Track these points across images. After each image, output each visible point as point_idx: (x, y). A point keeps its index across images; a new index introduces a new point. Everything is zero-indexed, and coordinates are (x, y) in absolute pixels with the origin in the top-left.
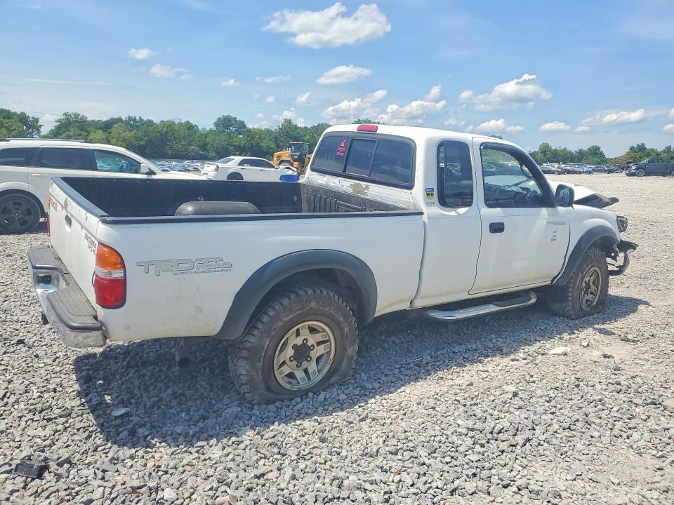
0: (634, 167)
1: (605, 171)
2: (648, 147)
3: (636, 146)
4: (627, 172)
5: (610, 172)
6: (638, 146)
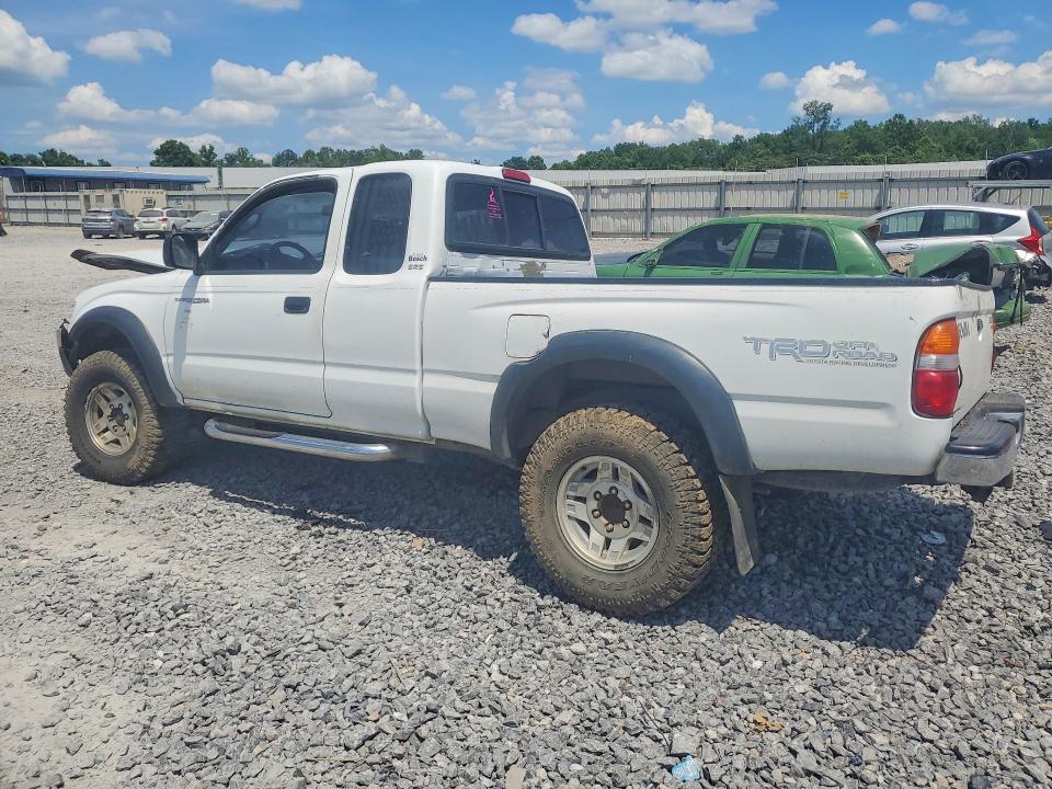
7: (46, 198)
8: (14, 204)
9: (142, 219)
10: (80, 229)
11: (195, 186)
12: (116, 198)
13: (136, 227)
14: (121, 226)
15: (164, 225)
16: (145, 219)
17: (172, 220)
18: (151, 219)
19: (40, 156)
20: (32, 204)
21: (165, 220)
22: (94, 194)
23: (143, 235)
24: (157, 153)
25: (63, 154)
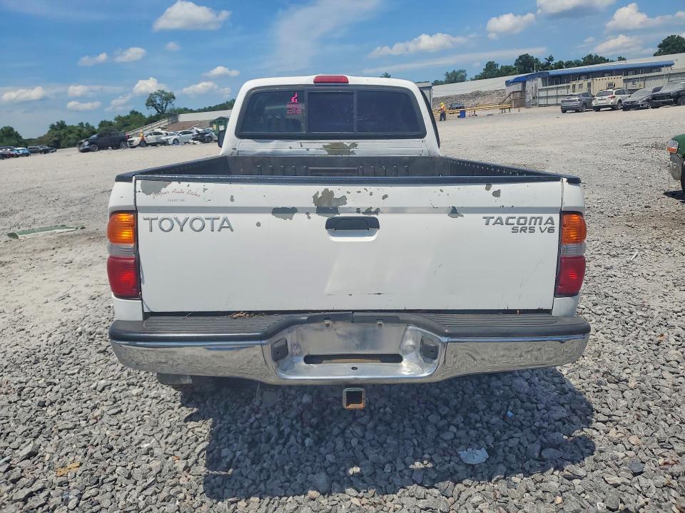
0: (86, 143)
1: (41, 152)
2: (68, 124)
3: (56, 124)
4: (81, 148)
5: (46, 152)
6: (58, 123)
7: (557, 88)
8: (543, 94)
9: (597, 98)
10: (560, 107)
11: (663, 69)
12: (589, 85)
13: (594, 103)
14: (585, 104)
15: (612, 101)
16: (600, 98)
17: (619, 97)
18: (604, 97)
19: (582, 61)
20: (552, 93)
21: (614, 97)
22: (577, 83)
23: (598, 109)
24: (660, 46)
25: (597, 56)
